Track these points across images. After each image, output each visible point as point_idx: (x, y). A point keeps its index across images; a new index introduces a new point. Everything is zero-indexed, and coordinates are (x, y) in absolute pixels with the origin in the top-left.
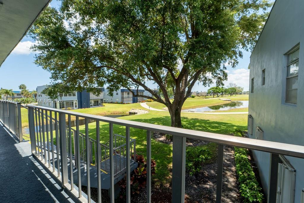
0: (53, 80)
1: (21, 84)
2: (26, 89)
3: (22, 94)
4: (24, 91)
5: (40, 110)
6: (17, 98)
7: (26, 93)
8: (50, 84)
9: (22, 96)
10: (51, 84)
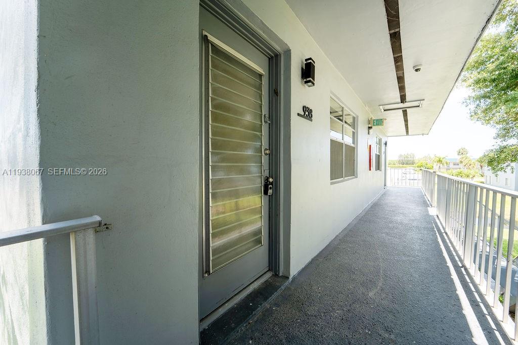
0: (499, 140)
1: (460, 148)
2: (468, 155)
3: (461, 162)
4: (464, 159)
5: (490, 192)
6: (453, 169)
7: (466, 161)
8: (493, 148)
9: (461, 166)
10: (495, 147)
